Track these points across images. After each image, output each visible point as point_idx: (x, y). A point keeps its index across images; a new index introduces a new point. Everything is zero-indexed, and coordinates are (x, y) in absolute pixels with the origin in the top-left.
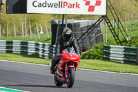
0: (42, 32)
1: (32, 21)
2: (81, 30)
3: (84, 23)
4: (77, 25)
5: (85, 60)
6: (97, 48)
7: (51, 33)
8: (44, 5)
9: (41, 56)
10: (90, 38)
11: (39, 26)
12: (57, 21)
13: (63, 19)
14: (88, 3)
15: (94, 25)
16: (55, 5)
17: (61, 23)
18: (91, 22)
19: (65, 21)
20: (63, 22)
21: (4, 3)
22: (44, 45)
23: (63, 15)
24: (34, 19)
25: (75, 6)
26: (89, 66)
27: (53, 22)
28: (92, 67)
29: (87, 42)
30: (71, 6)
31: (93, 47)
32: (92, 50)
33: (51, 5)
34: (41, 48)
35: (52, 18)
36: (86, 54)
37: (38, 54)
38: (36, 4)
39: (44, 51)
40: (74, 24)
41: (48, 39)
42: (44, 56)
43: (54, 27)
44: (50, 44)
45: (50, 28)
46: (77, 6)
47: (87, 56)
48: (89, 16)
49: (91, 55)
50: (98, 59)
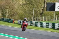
21: (46, 6)
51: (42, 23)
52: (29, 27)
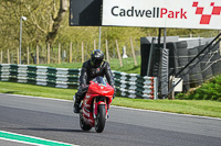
0: (125, 56)
1: (109, 38)
2: (189, 54)
3: (193, 42)
4: (182, 46)
5: (194, 101)
6: (214, 82)
7: (140, 57)
8: (130, 13)
9: (123, 94)
10: (203, 66)
11: (121, 47)
12: (150, 39)
13: (159, 36)
14: (199, 11)
15: (209, 46)
16: (148, 14)
17: (156, 42)
18: (204, 41)
19: (162, 38)
20: (159, 40)
21: (66, 9)
22: (129, 77)
23: (160, 29)
24: (113, 35)
25: (179, 15)
26: (201, 111)
27: (143, 39)
28: (205, 112)
29: (198, 72)
30: (172, 15)
31: (207, 81)
32: (206, 86)
33: (140, 14)
34: (123, 82)
35: (143, 34)
36: (195, 92)
37: (118, 90)
38: (116, 11)
39: (128, 86)
40: (177, 43)
41: (135, 68)
42: (128, 94)
43: (145, 47)
44: (139, 74)
45: (139, 49)
46: (183, 15)
47: (197, 95)
48: (202, 30)
49: (203, 93)
50: (215, 99)
51: (52, 71)
52: (6, 87)
